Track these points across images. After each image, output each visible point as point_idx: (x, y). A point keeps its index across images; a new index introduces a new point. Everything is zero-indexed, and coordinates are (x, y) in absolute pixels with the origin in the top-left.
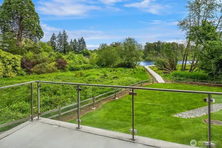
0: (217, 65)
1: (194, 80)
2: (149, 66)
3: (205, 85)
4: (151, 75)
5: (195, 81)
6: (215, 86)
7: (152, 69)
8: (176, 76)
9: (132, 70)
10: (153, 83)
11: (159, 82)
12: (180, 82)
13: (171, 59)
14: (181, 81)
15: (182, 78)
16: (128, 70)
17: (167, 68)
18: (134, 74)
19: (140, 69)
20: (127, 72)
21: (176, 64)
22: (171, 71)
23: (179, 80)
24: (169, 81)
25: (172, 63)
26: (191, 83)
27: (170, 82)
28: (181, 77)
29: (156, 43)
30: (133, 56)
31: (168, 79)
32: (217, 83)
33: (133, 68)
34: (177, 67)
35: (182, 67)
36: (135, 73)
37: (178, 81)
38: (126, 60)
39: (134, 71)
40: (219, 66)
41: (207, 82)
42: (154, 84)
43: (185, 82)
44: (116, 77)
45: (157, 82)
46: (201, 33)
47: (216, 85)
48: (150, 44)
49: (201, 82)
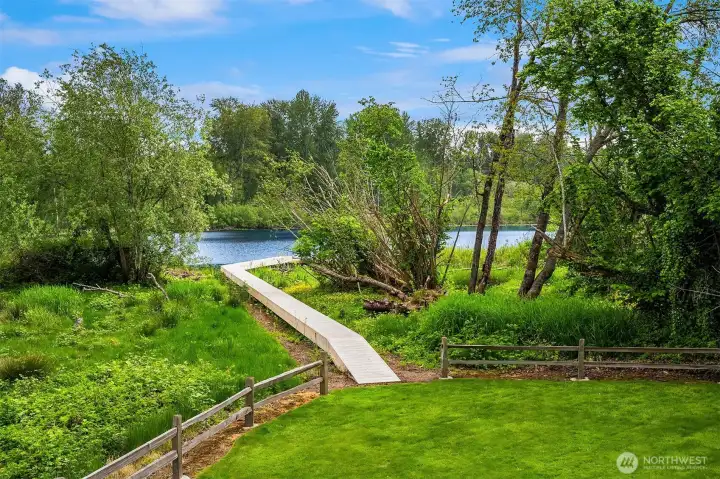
0: (686, 251)
1: (572, 348)
2: (256, 264)
3: (629, 375)
4: (285, 326)
5: (575, 355)
6: (678, 377)
7: (281, 286)
8: (457, 331)
9: (144, 296)
10: (323, 391)
11: (360, 378)
12: (491, 367)
13: (405, 217)
14: (496, 363)
15: (495, 341)
16: (109, 298)
17: (382, 279)
18: (163, 331)
19: (199, 291)
20: (109, 319)
21: (437, 249)
22: (407, 291)
23: (484, 352)
24: (422, 363)
25: (412, 245)
26: (552, 368)
27: (430, 374)
28: (490, 331)
29: (284, 105)
30: (141, 192)
31: (407, 350)
32: (687, 358)
33: (146, 285)
34: (441, 270)
35: (475, 267)
36: (170, 322)
37: (476, 363)
38: (88, 224)
39: (157, 304)
40: (695, 252)
41: (635, 356)
42: (329, 398)
43: (521, 362)
44: (33, 369)
45: (347, 376)
46: (607, 47)
47: (683, 371)
48: (245, 114)
49: (606, 356)
